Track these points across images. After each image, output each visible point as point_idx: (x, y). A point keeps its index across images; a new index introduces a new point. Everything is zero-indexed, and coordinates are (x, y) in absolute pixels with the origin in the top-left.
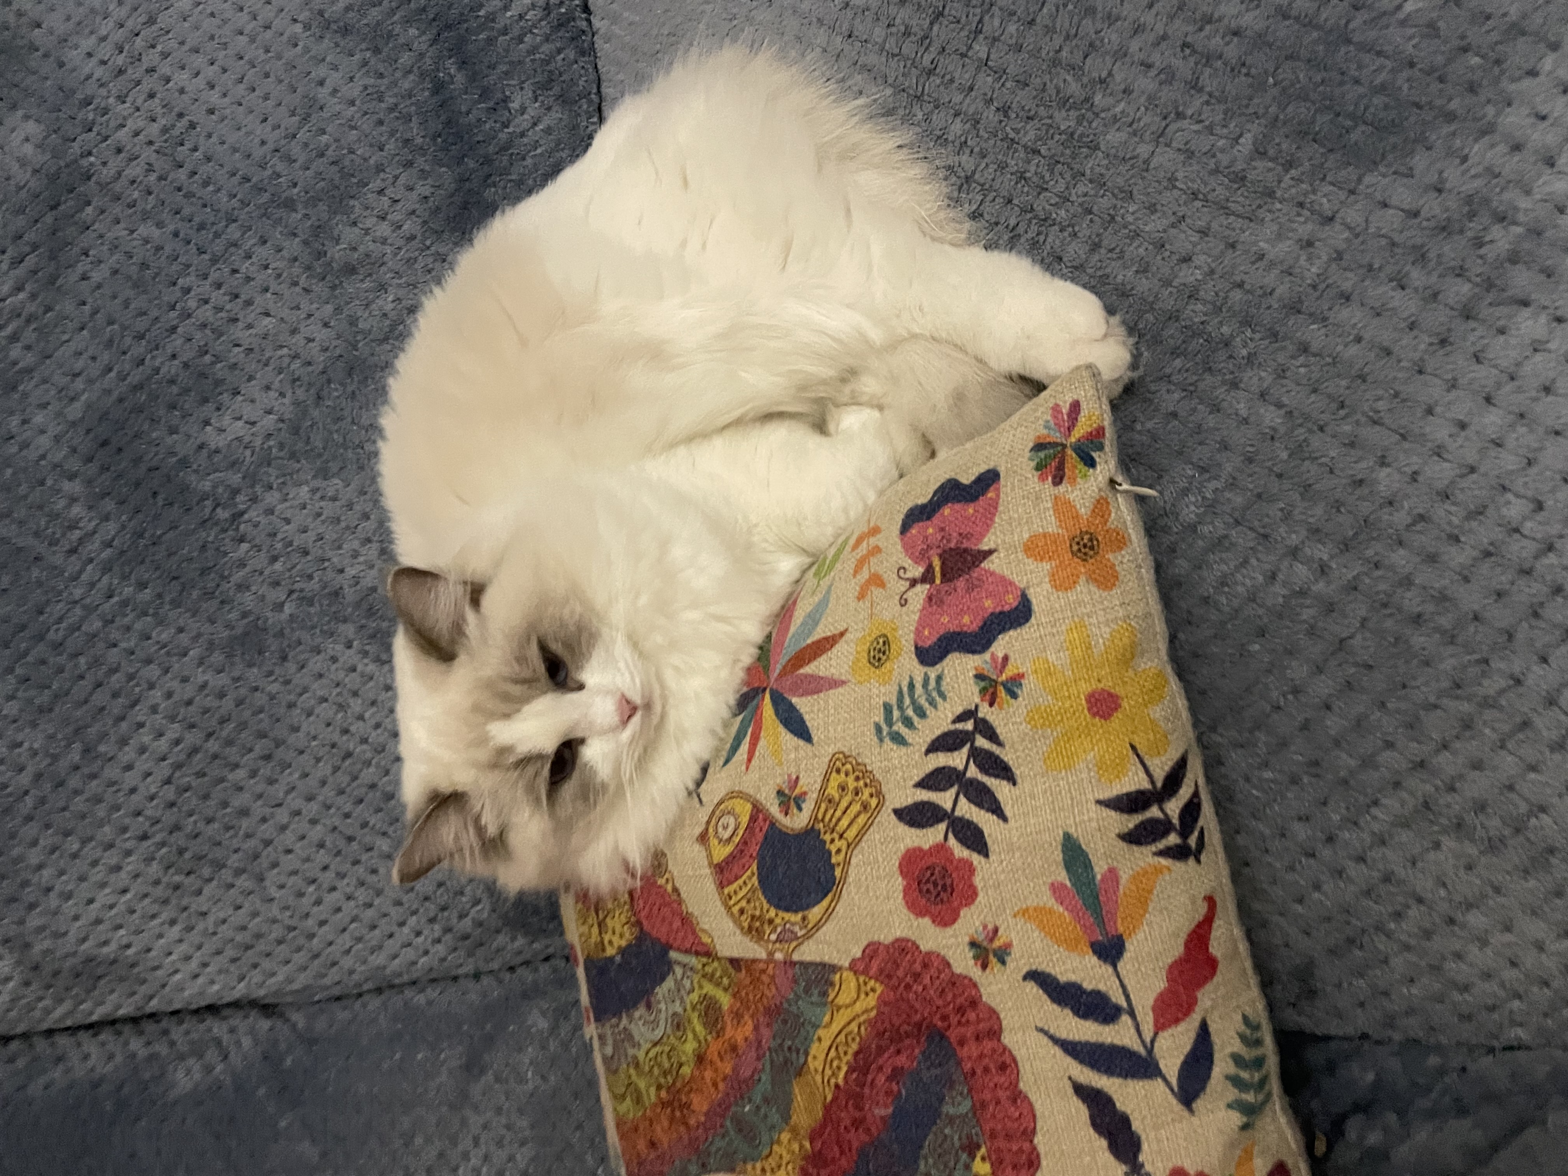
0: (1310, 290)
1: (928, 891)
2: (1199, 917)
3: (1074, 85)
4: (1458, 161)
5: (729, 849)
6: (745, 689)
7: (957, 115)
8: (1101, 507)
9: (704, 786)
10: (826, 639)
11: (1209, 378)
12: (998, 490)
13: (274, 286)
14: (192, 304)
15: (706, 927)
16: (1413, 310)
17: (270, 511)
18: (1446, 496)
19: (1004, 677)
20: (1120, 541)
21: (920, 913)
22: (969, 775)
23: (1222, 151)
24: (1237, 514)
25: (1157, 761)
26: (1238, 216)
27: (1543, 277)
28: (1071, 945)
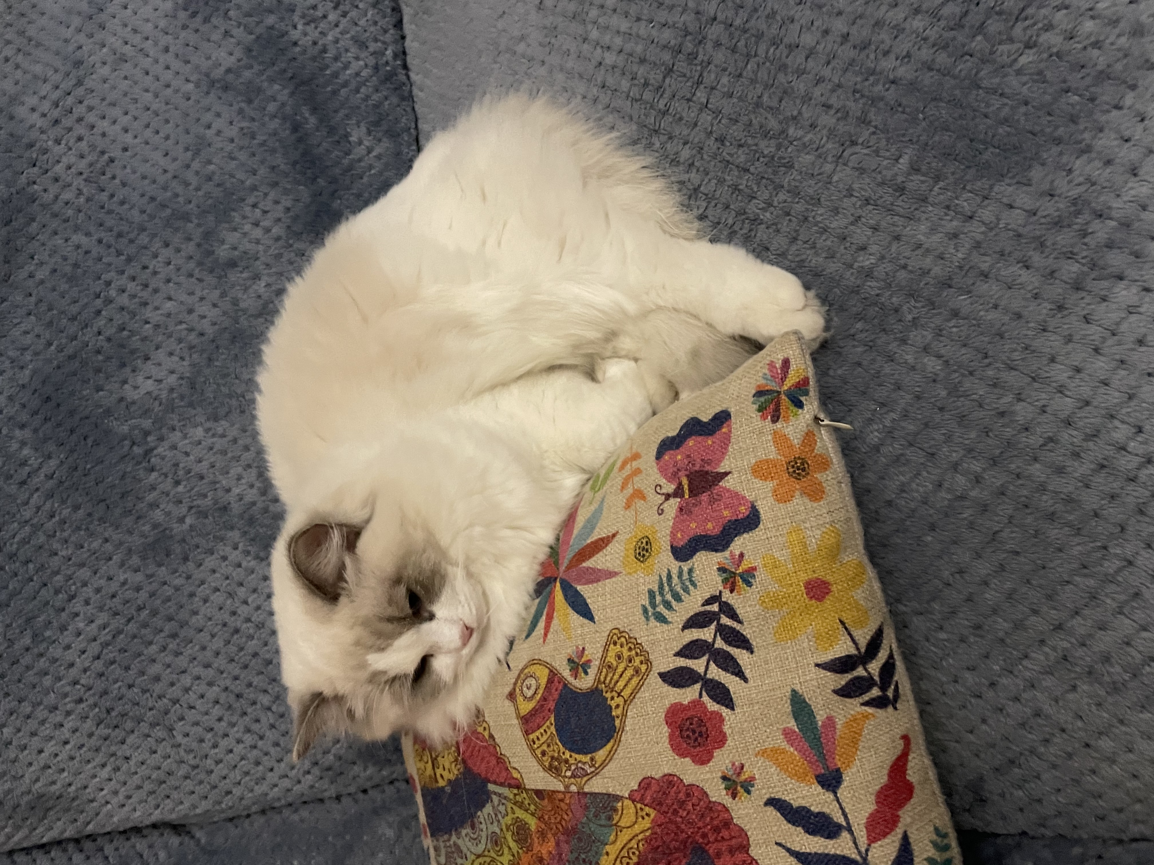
0: (957, 270)
1: (688, 736)
2: (898, 752)
3: (773, 120)
4: (1065, 173)
5: (531, 705)
6: (541, 578)
7: (685, 143)
8: (809, 437)
9: (511, 655)
10: (602, 539)
11: (883, 338)
12: (729, 426)
13: (175, 278)
14: (113, 293)
15: (516, 765)
16: (1036, 284)
17: (174, 447)
18: (1068, 423)
19: (740, 570)
20: (825, 464)
21: (682, 755)
22: (716, 646)
23: (886, 168)
24: (910, 438)
25: (860, 632)
26: (901, 216)
27: (1132, 258)
28: (801, 777)
